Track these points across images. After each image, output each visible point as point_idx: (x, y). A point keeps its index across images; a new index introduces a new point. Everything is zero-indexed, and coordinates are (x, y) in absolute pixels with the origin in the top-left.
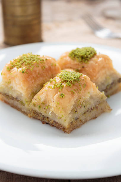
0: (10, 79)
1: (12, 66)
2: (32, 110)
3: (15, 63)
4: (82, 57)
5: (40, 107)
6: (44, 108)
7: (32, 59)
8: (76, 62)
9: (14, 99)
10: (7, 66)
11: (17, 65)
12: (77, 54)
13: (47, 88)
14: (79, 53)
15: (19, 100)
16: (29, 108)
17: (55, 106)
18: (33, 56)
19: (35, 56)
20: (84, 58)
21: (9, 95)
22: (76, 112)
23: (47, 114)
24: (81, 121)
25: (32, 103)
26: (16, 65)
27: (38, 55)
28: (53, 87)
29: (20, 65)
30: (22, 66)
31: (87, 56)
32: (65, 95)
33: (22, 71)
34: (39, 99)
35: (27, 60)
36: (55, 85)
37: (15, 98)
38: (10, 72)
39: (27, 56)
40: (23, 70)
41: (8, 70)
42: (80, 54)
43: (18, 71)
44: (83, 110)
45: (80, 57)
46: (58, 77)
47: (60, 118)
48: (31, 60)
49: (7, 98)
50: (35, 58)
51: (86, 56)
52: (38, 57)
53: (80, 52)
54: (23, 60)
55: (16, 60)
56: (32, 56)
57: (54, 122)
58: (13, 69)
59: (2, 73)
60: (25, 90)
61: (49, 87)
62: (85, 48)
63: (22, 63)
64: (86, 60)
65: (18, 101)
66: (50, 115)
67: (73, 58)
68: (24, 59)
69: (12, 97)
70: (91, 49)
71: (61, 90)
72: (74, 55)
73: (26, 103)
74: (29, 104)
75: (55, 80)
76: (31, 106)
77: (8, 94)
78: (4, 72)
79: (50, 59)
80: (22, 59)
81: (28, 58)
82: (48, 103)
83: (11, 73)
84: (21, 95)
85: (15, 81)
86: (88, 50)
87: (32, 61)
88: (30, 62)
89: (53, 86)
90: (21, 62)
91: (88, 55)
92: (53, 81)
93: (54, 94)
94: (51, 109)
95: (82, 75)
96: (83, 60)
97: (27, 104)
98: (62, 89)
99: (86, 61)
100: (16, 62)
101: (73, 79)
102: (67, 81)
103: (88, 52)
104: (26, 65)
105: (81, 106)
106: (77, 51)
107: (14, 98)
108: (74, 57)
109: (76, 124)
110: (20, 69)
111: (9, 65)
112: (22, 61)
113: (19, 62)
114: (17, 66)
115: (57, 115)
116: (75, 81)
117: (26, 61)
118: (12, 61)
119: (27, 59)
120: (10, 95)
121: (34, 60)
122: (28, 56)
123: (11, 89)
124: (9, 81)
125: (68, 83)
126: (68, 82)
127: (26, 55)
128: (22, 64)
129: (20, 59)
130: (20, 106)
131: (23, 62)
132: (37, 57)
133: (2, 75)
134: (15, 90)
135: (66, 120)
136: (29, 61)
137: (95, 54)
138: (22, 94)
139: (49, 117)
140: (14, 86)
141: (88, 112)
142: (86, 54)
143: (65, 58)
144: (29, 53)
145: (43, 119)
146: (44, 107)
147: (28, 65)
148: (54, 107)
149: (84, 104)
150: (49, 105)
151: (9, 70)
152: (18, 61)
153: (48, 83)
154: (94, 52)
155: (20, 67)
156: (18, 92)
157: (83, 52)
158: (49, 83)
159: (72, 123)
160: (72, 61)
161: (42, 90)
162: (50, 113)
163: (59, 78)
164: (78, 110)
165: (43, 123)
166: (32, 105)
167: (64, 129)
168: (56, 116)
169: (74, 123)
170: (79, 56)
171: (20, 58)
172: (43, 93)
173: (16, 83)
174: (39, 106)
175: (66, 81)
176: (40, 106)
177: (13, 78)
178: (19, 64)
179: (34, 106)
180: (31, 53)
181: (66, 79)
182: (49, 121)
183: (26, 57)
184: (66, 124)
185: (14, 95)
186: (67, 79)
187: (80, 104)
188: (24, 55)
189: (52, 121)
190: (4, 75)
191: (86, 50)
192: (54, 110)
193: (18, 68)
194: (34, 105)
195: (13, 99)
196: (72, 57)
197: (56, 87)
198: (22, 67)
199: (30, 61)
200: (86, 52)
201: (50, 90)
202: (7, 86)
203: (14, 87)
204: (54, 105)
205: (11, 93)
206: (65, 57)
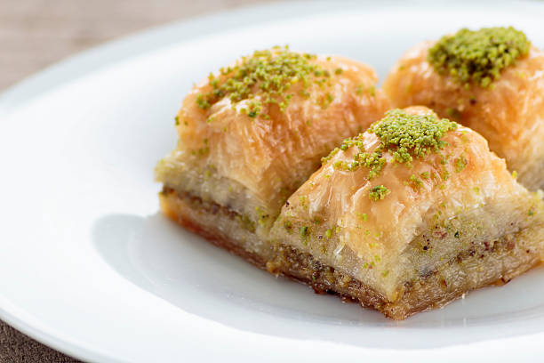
0: (206, 141)
1: (217, 91)
2: (282, 245)
3: (225, 81)
4: (473, 66)
5: (307, 233)
6: (321, 237)
7: (286, 68)
8: (450, 84)
9: (221, 211)
10: (196, 91)
11: (233, 91)
12: (455, 52)
13: (331, 167)
14: (462, 49)
15: (236, 214)
16: (271, 238)
17: (353, 226)
18: (291, 58)
19: (297, 57)
20: (479, 68)
21: (202, 196)
22: (425, 248)
23: (329, 258)
24: (444, 282)
25: (282, 220)
26: (228, 88)
27: (308, 57)
28: (350, 166)
29: (242, 91)
30: (251, 93)
31: (489, 61)
32: (389, 192)
33: (248, 112)
34: (305, 204)
35: (267, 72)
36: (357, 158)
37: (222, 205)
38: (208, 113)
39: (268, 60)
40: (252, 107)
41: (202, 106)
42: (464, 55)
43: (235, 110)
44: (450, 246)
45: (464, 66)
46: (371, 132)
47: (371, 267)
48: (281, 73)
49: (195, 208)
50: (297, 67)
51: (484, 61)
52: (310, 64)
53: (467, 45)
54: (254, 72)
55: (229, 71)
56: (286, 61)
57: (353, 281)
58: (218, 104)
59: (177, 119)
60: (259, 179)
61: (339, 166)
62: (487, 32)
63: (251, 82)
64: (484, 76)
65: (233, 215)
66: (339, 257)
67: (442, 69)
68: (258, 70)
69: (213, 203)
70: (509, 37)
71: (374, 174)
72: (444, 57)
73: (260, 221)
74: (272, 225)
75: (360, 142)
76: (278, 232)
77: (196, 194)
78: (185, 115)
79: (355, 69)
80: (252, 68)
81: (272, 64)
82: (332, 219)
83: (210, 118)
84: (245, 195)
85: (224, 145)
86: (497, 41)
87: (285, 75)
88: (279, 81)
89: (351, 162)
90: (247, 80)
91: (493, 59)
92: (352, 145)
93: (353, 188)
94: (341, 238)
95: (454, 126)
96: (476, 75)
97: (262, 225)
98: (379, 173)
99: (486, 81)
100: (230, 80)
101: (421, 139)
102: (399, 144)
103: (497, 45)
104: (264, 90)
105: (443, 230)
106: (458, 42)
107: (218, 206)
108: (445, 66)
109: (427, 292)
110: (243, 105)
111: (203, 89)
112: (251, 75)
113: (240, 78)
114: (233, 95)
115: (360, 256)
116: (426, 147)
117: (266, 76)
118: (217, 74)
119: (269, 68)
120: (204, 198)
121: (293, 74)
122: (275, 57)
123: (210, 175)
124: (202, 145)
125: (400, 153)
126: (402, 150)
127: (266, 54)
128: (250, 86)
129: (244, 68)
130: (238, 235)
131: (254, 80)
132: (305, 63)
133: (178, 123)
134: (224, 179)
135: (388, 272)
136: (276, 76)
137: (522, 56)
138: (247, 191)
139: (335, 264)
140: (220, 162)
141: (471, 255)
142: (486, 55)
143: (414, 69)
144: (276, 47)
145: (318, 276)
146: (320, 234)
147: (271, 92)
148: (352, 228)
149: (458, 224)
150: (336, 226)
151: (205, 108)
152: (237, 74)
153: (336, 152)
154: (518, 49)
155: (244, 96)
156: (233, 186)
157: (477, 45)
158: (341, 152)
159: (410, 284)
160: (438, 78)
161: (317, 177)
162: (337, 252)
163: (374, 135)
164: (434, 243)
165: (317, 292)
166: (282, 226)
167: (383, 304)
168: (356, 260)
169: (417, 286)
170: (462, 60)
171: (245, 64)
172: (317, 185)
173: (229, 150)
174: (303, 229)
175: (395, 147)
176: (306, 230)
177: (218, 134)
178: (241, 88)
179: (285, 231)
180: (287, 47)
181: (395, 141)
182: (335, 281)
183: (265, 63)
184: (389, 289)
185: (221, 196)
186: (398, 139)
187: (443, 226)
188: (257, 55)
189: (346, 279)
190: (186, 123)
191: (491, 39)
192: (352, 240)
193: (235, 100)
194: (289, 228)
195: (215, 212)
196: (437, 64)
197: (363, 164)
198: (250, 95)
199: (280, 77)
200: (489, 47)
201: (342, 176)
202: (194, 165)
203: (218, 167)
204: (350, 223)
205: (207, 190)
206: (417, 62)
